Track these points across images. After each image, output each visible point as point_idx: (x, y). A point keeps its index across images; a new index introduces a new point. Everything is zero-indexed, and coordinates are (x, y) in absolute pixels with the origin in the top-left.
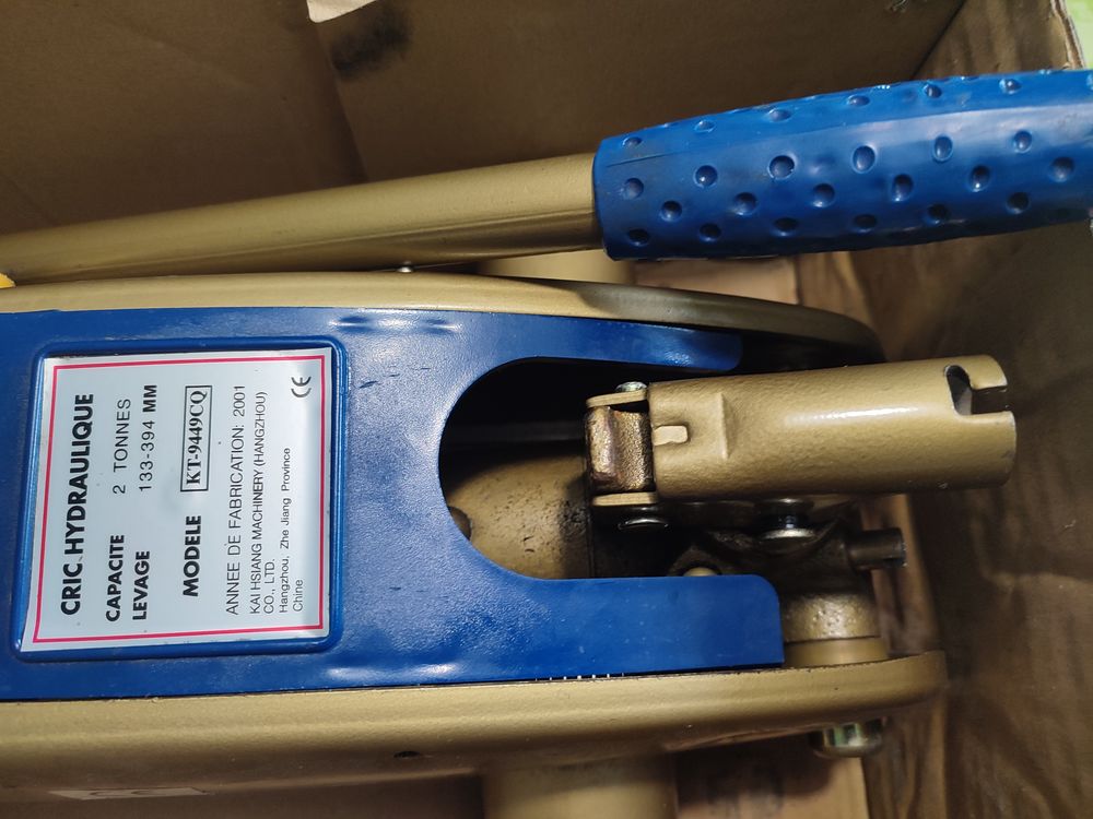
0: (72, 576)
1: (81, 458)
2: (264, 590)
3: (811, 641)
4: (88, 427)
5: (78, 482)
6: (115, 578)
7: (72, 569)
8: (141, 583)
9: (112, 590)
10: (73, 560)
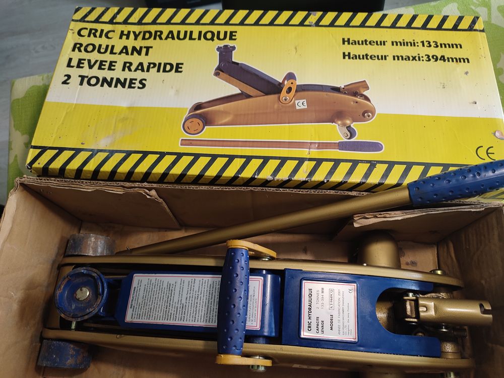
0: (310, 324)
1: (310, 301)
2: (345, 331)
3: (443, 352)
4: (311, 295)
5: (310, 306)
6: (318, 325)
7: (310, 322)
8: (323, 326)
9: (317, 327)
10: (310, 321)
